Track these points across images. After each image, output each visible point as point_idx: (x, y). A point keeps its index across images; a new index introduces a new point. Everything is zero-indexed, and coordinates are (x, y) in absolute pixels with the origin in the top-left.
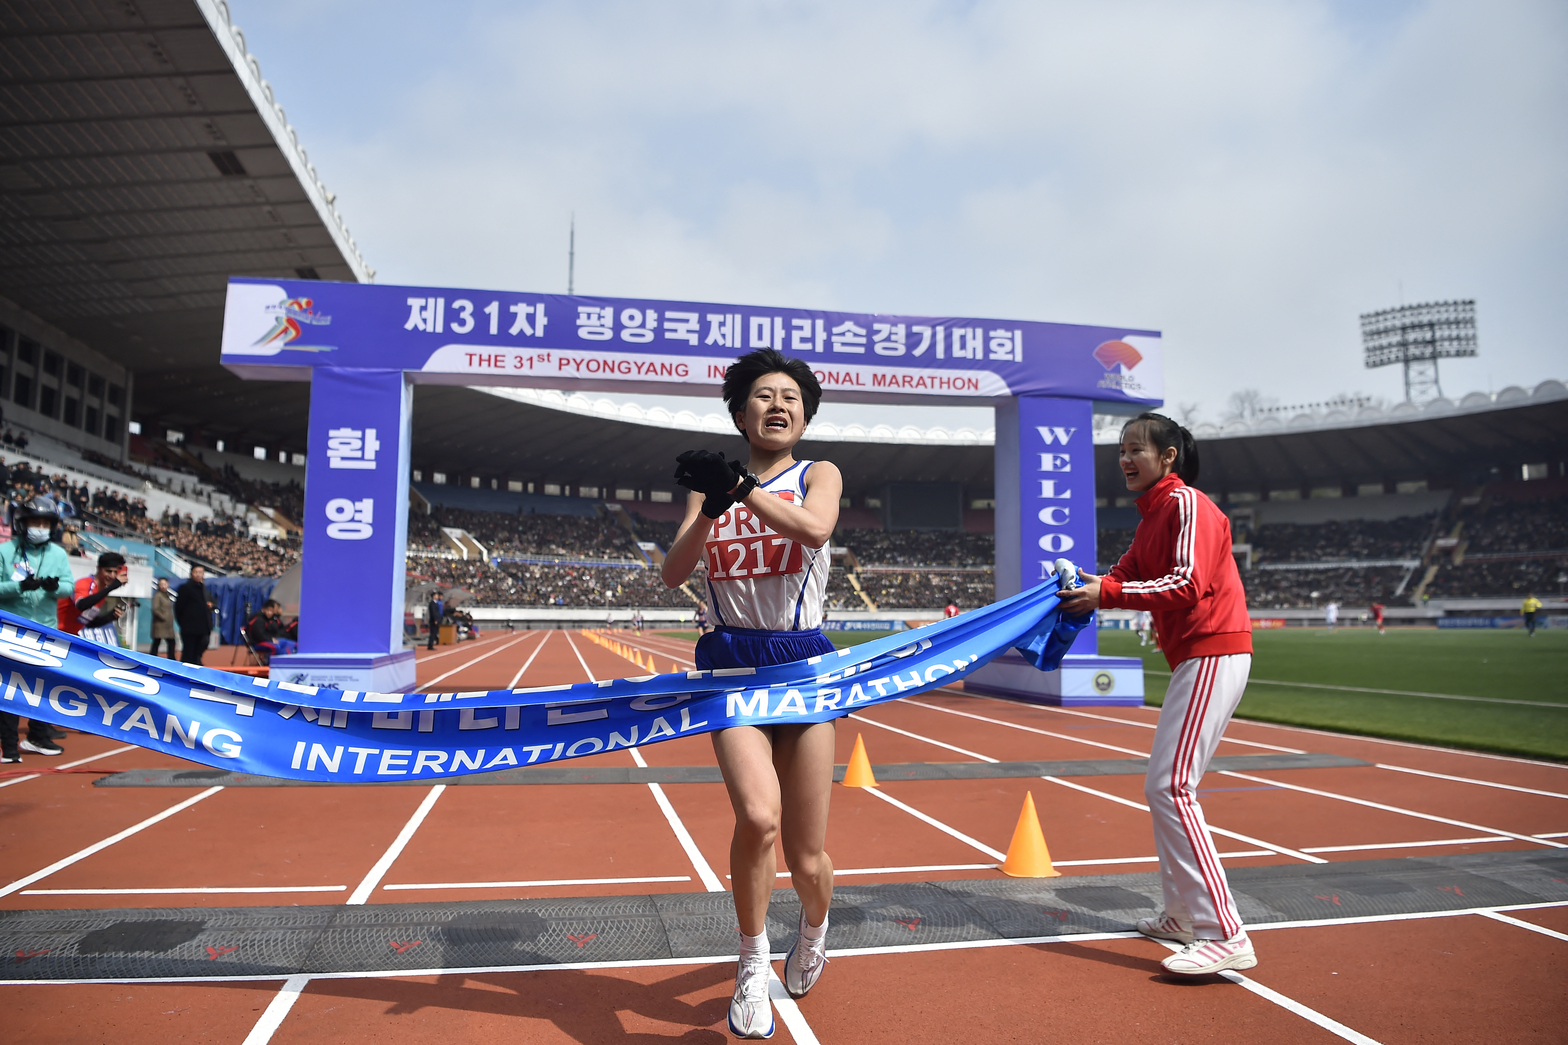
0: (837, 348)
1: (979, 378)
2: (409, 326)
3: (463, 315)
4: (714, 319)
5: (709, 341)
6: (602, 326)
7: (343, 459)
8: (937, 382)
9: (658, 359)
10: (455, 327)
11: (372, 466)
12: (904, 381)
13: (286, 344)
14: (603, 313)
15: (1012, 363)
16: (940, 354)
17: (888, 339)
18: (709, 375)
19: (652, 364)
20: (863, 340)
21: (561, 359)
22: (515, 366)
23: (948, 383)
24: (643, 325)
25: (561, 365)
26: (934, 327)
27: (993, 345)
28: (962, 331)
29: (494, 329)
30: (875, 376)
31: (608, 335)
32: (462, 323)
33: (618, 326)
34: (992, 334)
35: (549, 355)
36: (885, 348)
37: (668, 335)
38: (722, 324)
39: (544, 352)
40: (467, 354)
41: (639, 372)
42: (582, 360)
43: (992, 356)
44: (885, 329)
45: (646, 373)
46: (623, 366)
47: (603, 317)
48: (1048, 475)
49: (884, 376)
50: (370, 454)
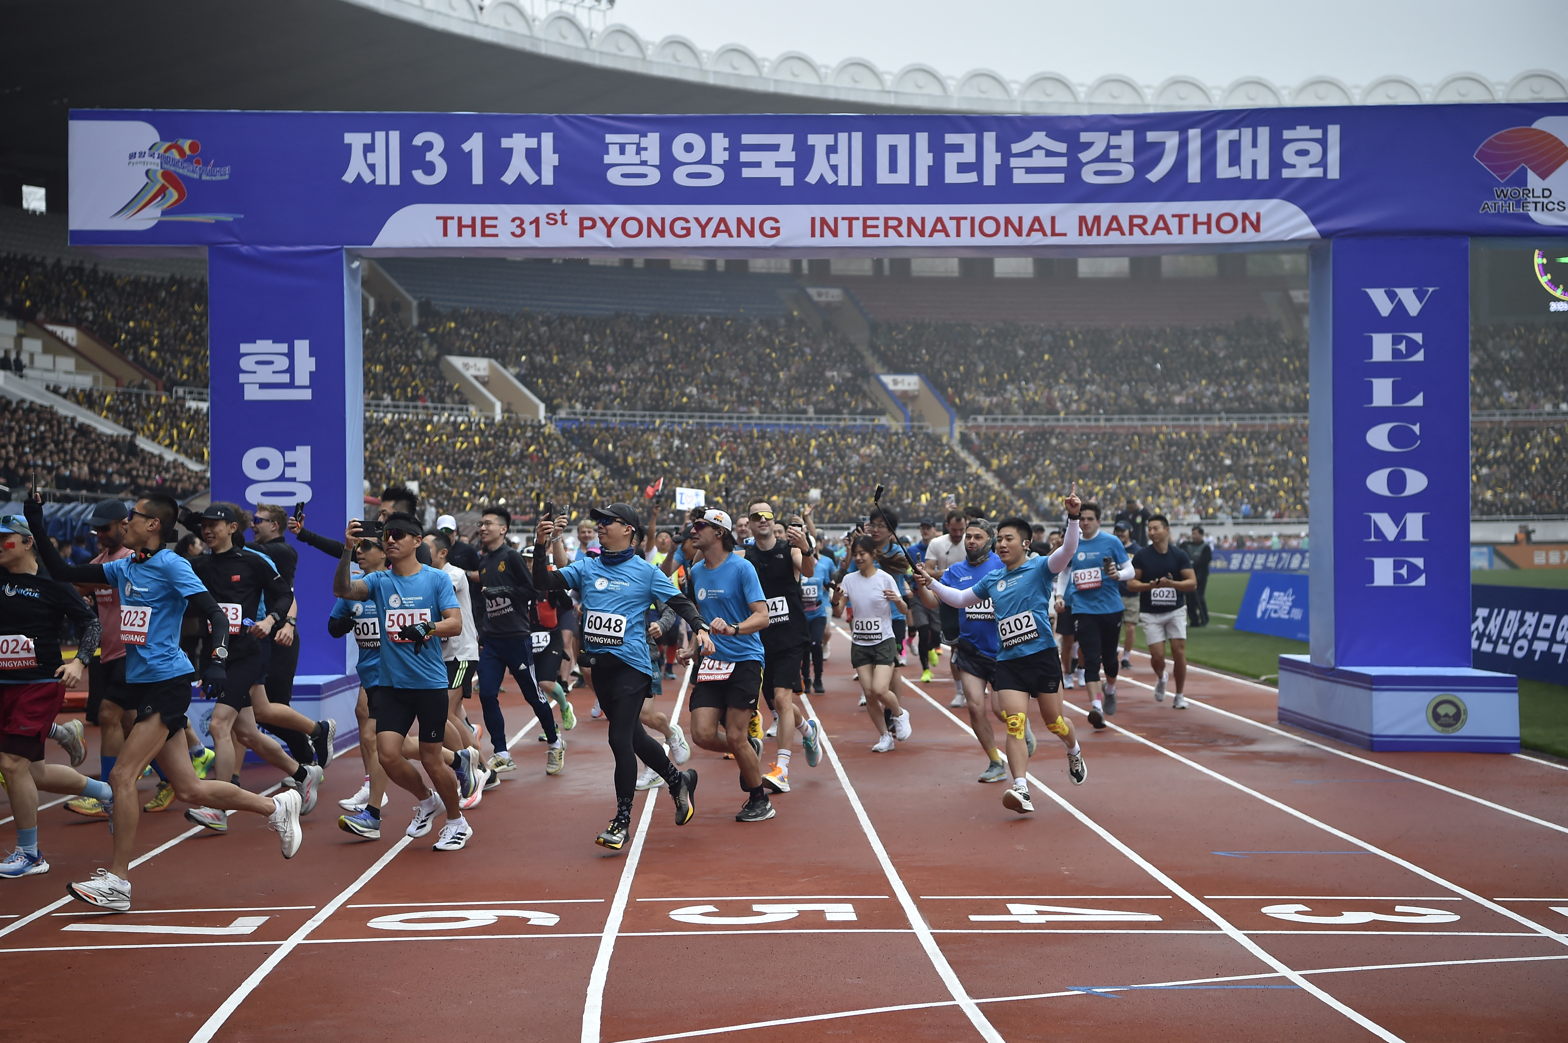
0: (1020, 177)
1: (1262, 211)
2: (349, 177)
3: (432, 156)
4: (819, 141)
5: (812, 178)
6: (644, 163)
7: (263, 386)
8: (1188, 223)
9: (731, 212)
10: (419, 175)
11: (306, 395)
12: (1132, 225)
13: (164, 213)
14: (644, 142)
15: (1323, 180)
16: (1194, 174)
17: (1104, 157)
18: (813, 235)
19: (722, 220)
20: (1062, 162)
21: (582, 220)
22: (513, 234)
23: (1208, 223)
24: (706, 159)
25: (582, 228)
26: (1183, 132)
27: (1288, 153)
28: (1233, 134)
29: (478, 178)
30: (1082, 219)
31: (654, 177)
32: (429, 169)
33: (668, 163)
34: (1287, 134)
35: (563, 214)
36: (1097, 173)
37: (747, 173)
38: (832, 149)
39: (556, 209)
40: (438, 218)
41: (703, 235)
42: (615, 219)
43: (1286, 173)
44: (1099, 140)
45: (714, 236)
46: (678, 225)
47: (645, 149)
48: (1382, 370)
49: (1097, 219)
50: (302, 377)
